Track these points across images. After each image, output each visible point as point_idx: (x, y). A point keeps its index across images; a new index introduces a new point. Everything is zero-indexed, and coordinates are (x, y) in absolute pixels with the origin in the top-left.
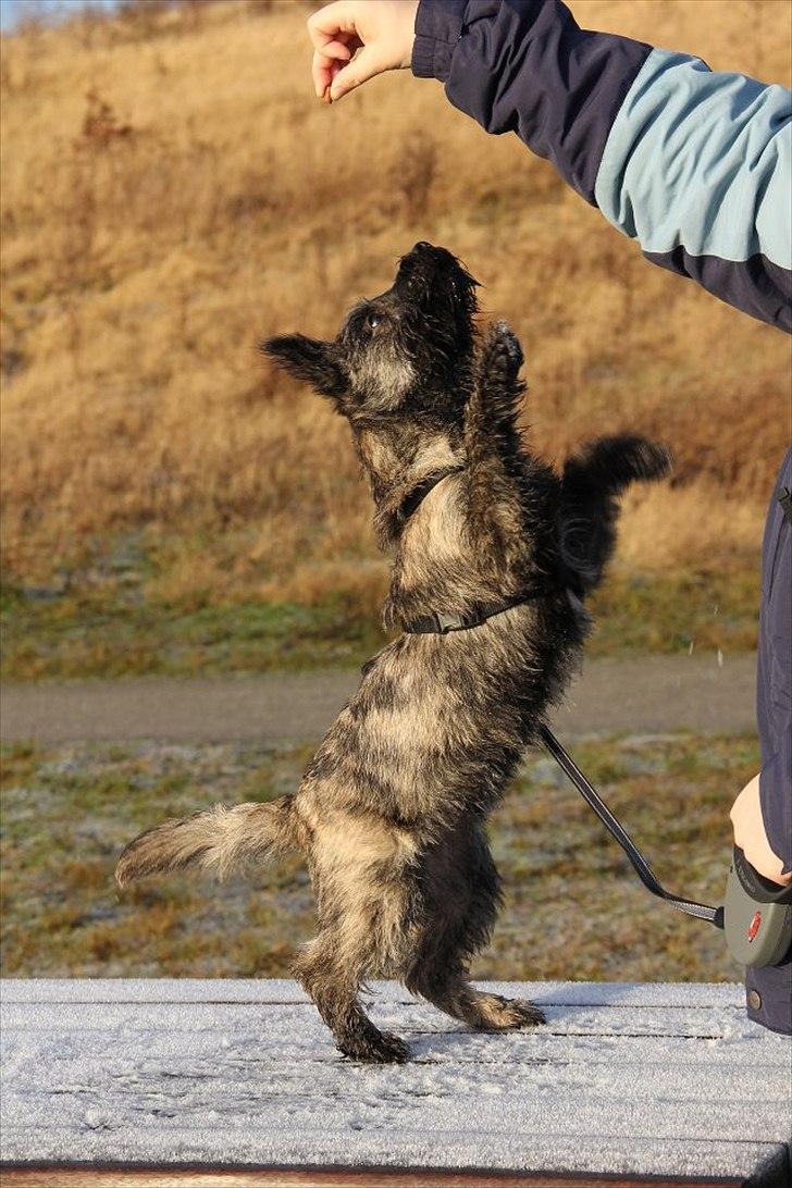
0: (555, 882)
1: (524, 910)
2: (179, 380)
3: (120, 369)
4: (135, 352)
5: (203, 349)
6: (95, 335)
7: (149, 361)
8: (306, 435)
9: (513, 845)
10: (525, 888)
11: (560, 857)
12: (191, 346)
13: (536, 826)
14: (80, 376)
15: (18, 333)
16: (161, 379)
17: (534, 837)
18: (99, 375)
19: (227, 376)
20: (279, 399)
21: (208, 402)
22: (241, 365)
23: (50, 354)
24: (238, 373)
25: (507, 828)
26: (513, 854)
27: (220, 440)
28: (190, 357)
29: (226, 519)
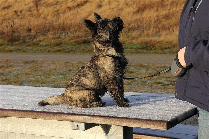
0: (171, 86)
1: (165, 90)
2: (125, 9)
3: (116, 8)
4: (118, 5)
5: (129, 5)
6: (112, 2)
7: (120, 7)
8: (143, 18)
9: (165, 80)
10: (166, 87)
11: (172, 82)
12: (127, 4)
13: (169, 77)
14: (109, 9)
15: (101, 2)
16: (122, 9)
17: (169, 79)
18: (113, 8)
19: (132, 9)
20: (140, 13)
21: (129, 13)
22: (134, 7)
23: (105, 5)
24: (133, 9)
25: (165, 78)
26: (165, 82)
27: (130, 19)
28: (127, 6)
29: (129, 31)
